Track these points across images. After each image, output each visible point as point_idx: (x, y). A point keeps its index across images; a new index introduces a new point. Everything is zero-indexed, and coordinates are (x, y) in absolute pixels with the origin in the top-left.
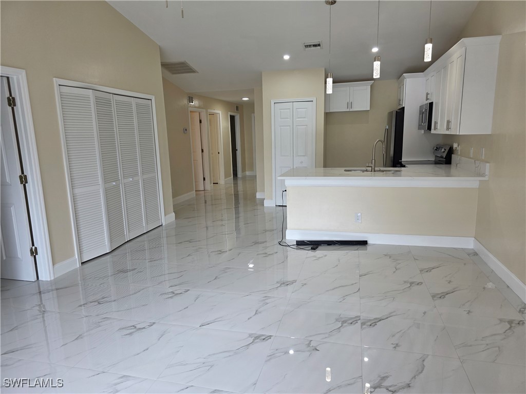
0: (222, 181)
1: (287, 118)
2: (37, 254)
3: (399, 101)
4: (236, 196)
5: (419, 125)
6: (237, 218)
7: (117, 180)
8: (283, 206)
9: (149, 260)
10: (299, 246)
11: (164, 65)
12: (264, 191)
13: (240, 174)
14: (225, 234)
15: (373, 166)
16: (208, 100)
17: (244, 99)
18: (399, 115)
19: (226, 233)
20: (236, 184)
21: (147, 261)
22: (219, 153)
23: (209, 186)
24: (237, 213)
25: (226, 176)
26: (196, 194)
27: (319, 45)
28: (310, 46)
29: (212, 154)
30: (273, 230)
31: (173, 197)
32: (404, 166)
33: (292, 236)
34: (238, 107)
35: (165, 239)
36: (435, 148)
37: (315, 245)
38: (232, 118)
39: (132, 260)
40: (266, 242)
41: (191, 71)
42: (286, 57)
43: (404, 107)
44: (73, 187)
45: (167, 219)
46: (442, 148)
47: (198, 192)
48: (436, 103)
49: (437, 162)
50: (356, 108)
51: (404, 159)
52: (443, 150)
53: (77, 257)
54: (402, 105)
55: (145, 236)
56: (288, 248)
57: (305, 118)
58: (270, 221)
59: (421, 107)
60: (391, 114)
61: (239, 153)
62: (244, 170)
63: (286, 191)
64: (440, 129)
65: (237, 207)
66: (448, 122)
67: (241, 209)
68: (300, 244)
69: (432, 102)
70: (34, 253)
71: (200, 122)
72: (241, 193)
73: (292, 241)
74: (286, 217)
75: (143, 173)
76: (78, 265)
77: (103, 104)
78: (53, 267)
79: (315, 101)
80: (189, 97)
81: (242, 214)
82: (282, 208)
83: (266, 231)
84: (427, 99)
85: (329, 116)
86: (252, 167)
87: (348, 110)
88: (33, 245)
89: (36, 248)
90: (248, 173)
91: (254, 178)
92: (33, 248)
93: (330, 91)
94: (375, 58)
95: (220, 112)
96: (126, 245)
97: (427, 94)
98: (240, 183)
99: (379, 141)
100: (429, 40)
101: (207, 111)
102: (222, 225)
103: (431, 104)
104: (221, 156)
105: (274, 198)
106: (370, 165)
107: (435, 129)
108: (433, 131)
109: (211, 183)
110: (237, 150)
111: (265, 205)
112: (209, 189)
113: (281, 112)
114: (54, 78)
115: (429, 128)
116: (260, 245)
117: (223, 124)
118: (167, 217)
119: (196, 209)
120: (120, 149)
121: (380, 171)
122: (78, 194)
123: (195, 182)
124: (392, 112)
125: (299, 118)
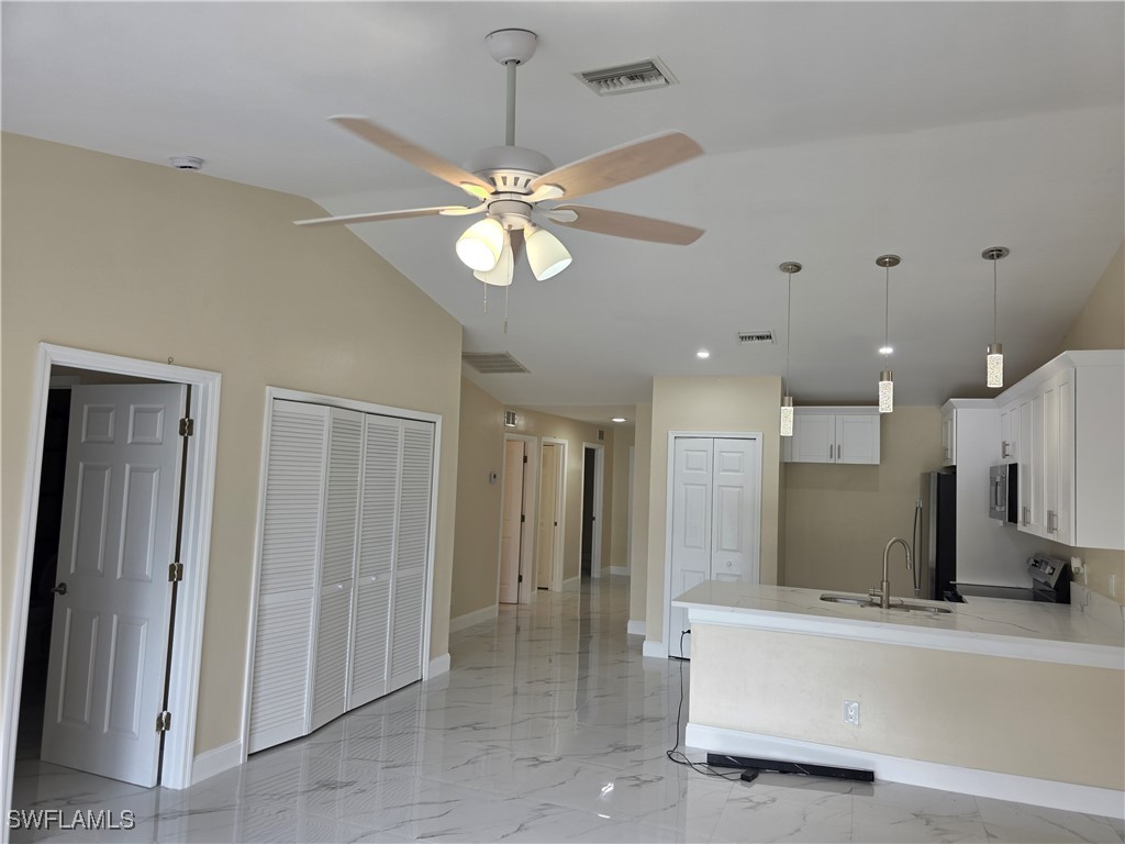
0: (557, 585)
1: (702, 469)
2: (168, 728)
3: (945, 451)
4: (585, 622)
5: (991, 508)
6: (583, 679)
7: (346, 580)
8: (682, 659)
9: (384, 765)
10: (714, 769)
11: (467, 357)
12: (644, 619)
13: (596, 572)
14: (553, 718)
15: (884, 594)
16: (544, 419)
17: (615, 420)
18: (945, 482)
19: (556, 714)
20: (586, 594)
21: (380, 765)
22: (556, 524)
23: (528, 595)
24: (584, 666)
25: (567, 574)
26: (500, 612)
27: (769, 337)
28: (751, 338)
29: (542, 524)
30: (658, 719)
31: (452, 616)
32: (960, 600)
33: (701, 739)
34: (603, 432)
35: (423, 715)
36: (1032, 562)
37: (751, 769)
38: (590, 455)
39: (349, 759)
40: (639, 747)
41: (516, 368)
42: (703, 355)
43: (955, 467)
44: (261, 592)
45: (432, 665)
46: (1047, 564)
47: (504, 607)
48: (1024, 467)
49: (1038, 596)
50: (850, 457)
51: (960, 579)
52: (1048, 570)
53: (242, 742)
54: (951, 460)
55: (384, 702)
56: (689, 769)
57: (737, 471)
58: (653, 694)
59: (993, 470)
60: (926, 477)
61: (597, 525)
62: (605, 563)
63: (689, 632)
64: (1034, 523)
65: (584, 652)
66: (1051, 515)
67: (594, 658)
68: (717, 761)
69: (1016, 465)
70: (163, 724)
71: (525, 460)
72: (595, 617)
73: (700, 751)
74: (688, 691)
75: (399, 567)
76: (241, 759)
77: (344, 432)
78: (194, 760)
79: (759, 438)
80: (509, 413)
81: (594, 671)
82: (679, 663)
83: (642, 719)
84: (1005, 455)
85: (790, 472)
86: (624, 559)
87: (832, 461)
88: (165, 708)
89: (169, 715)
90: (614, 570)
91: (624, 582)
92: (165, 713)
93: (787, 429)
94: (882, 374)
95: (566, 442)
96: (343, 722)
97: (1005, 445)
98: (595, 591)
99: (894, 542)
100: (995, 347)
101: (539, 441)
102: (548, 694)
103: (1013, 468)
104: (561, 531)
105: (665, 640)
106: (878, 591)
107: (1025, 522)
108: (1020, 527)
109: (533, 589)
110: (594, 519)
111: (646, 653)
112: (528, 602)
113: (687, 455)
114: (268, 388)
115: (1013, 518)
116: (628, 754)
117: (570, 463)
118: (433, 662)
119: (495, 648)
120: (362, 504)
121: (902, 607)
122: (268, 607)
123: (501, 584)
124: (929, 474)
125: (725, 471)
